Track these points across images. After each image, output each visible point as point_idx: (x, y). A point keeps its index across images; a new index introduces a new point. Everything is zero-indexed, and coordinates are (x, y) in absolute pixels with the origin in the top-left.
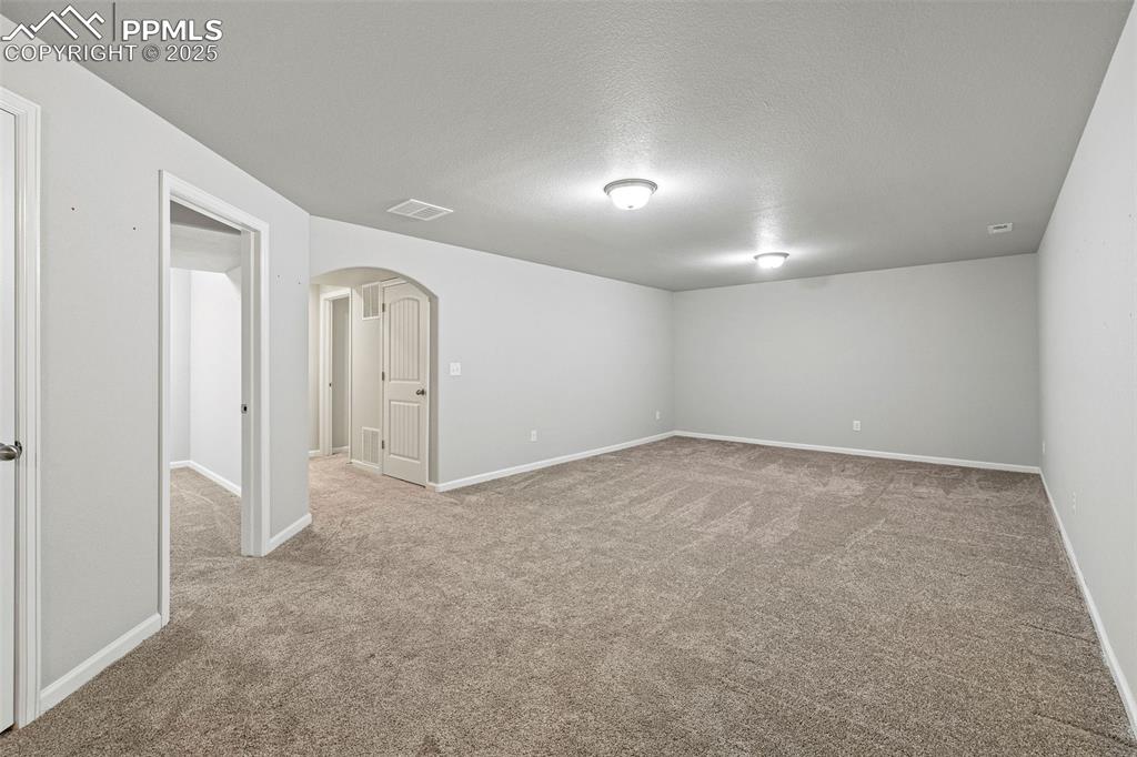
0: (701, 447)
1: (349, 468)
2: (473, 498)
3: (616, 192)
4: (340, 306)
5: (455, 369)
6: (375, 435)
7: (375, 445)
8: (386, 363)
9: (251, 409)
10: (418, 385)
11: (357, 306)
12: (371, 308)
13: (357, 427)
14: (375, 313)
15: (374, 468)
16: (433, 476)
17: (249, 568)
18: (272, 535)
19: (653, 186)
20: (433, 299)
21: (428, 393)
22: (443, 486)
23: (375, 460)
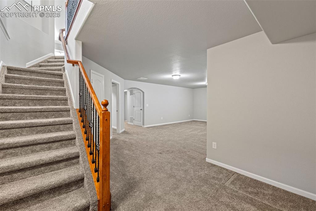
0: (197, 122)
1: (127, 124)
2: (151, 128)
3: (174, 77)
4: (126, 93)
5: (147, 105)
6: (132, 118)
7: (132, 120)
8: (134, 104)
9: (118, 111)
10: (141, 108)
11: (128, 93)
12: (132, 93)
13: (129, 116)
14: (132, 95)
15: (132, 124)
16: (143, 125)
17: (118, 134)
18: (121, 130)
19: (180, 76)
20: (143, 92)
21: (143, 110)
22: (145, 126)
23: (132, 122)
